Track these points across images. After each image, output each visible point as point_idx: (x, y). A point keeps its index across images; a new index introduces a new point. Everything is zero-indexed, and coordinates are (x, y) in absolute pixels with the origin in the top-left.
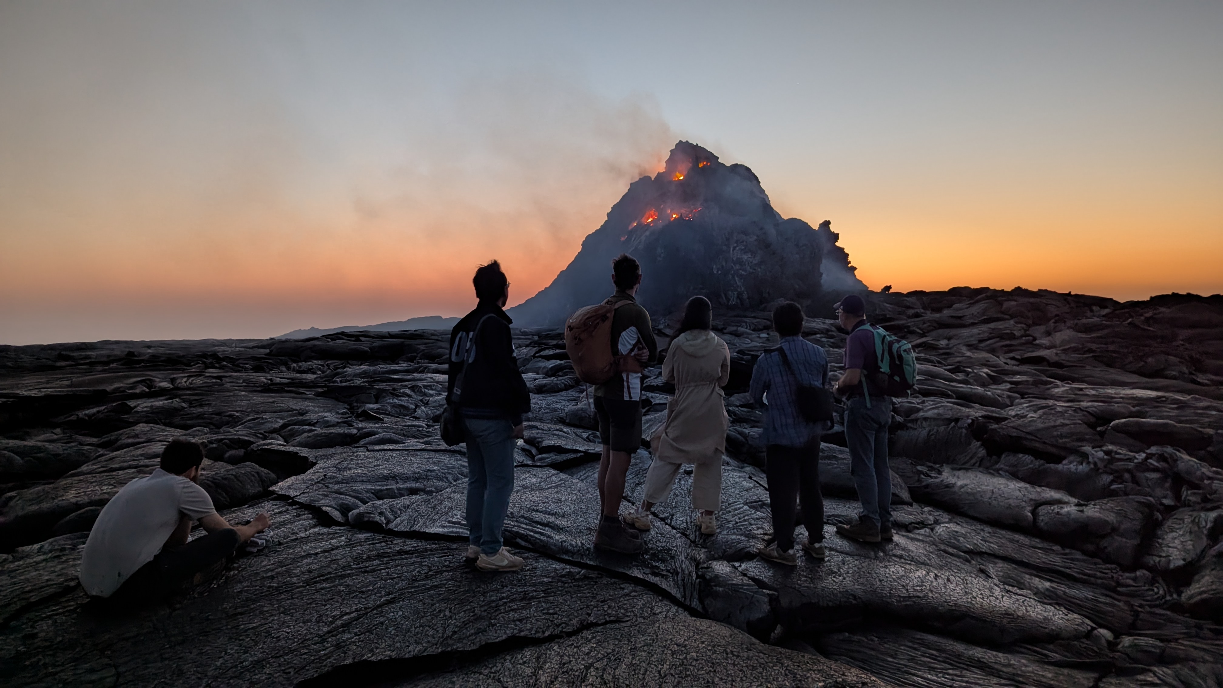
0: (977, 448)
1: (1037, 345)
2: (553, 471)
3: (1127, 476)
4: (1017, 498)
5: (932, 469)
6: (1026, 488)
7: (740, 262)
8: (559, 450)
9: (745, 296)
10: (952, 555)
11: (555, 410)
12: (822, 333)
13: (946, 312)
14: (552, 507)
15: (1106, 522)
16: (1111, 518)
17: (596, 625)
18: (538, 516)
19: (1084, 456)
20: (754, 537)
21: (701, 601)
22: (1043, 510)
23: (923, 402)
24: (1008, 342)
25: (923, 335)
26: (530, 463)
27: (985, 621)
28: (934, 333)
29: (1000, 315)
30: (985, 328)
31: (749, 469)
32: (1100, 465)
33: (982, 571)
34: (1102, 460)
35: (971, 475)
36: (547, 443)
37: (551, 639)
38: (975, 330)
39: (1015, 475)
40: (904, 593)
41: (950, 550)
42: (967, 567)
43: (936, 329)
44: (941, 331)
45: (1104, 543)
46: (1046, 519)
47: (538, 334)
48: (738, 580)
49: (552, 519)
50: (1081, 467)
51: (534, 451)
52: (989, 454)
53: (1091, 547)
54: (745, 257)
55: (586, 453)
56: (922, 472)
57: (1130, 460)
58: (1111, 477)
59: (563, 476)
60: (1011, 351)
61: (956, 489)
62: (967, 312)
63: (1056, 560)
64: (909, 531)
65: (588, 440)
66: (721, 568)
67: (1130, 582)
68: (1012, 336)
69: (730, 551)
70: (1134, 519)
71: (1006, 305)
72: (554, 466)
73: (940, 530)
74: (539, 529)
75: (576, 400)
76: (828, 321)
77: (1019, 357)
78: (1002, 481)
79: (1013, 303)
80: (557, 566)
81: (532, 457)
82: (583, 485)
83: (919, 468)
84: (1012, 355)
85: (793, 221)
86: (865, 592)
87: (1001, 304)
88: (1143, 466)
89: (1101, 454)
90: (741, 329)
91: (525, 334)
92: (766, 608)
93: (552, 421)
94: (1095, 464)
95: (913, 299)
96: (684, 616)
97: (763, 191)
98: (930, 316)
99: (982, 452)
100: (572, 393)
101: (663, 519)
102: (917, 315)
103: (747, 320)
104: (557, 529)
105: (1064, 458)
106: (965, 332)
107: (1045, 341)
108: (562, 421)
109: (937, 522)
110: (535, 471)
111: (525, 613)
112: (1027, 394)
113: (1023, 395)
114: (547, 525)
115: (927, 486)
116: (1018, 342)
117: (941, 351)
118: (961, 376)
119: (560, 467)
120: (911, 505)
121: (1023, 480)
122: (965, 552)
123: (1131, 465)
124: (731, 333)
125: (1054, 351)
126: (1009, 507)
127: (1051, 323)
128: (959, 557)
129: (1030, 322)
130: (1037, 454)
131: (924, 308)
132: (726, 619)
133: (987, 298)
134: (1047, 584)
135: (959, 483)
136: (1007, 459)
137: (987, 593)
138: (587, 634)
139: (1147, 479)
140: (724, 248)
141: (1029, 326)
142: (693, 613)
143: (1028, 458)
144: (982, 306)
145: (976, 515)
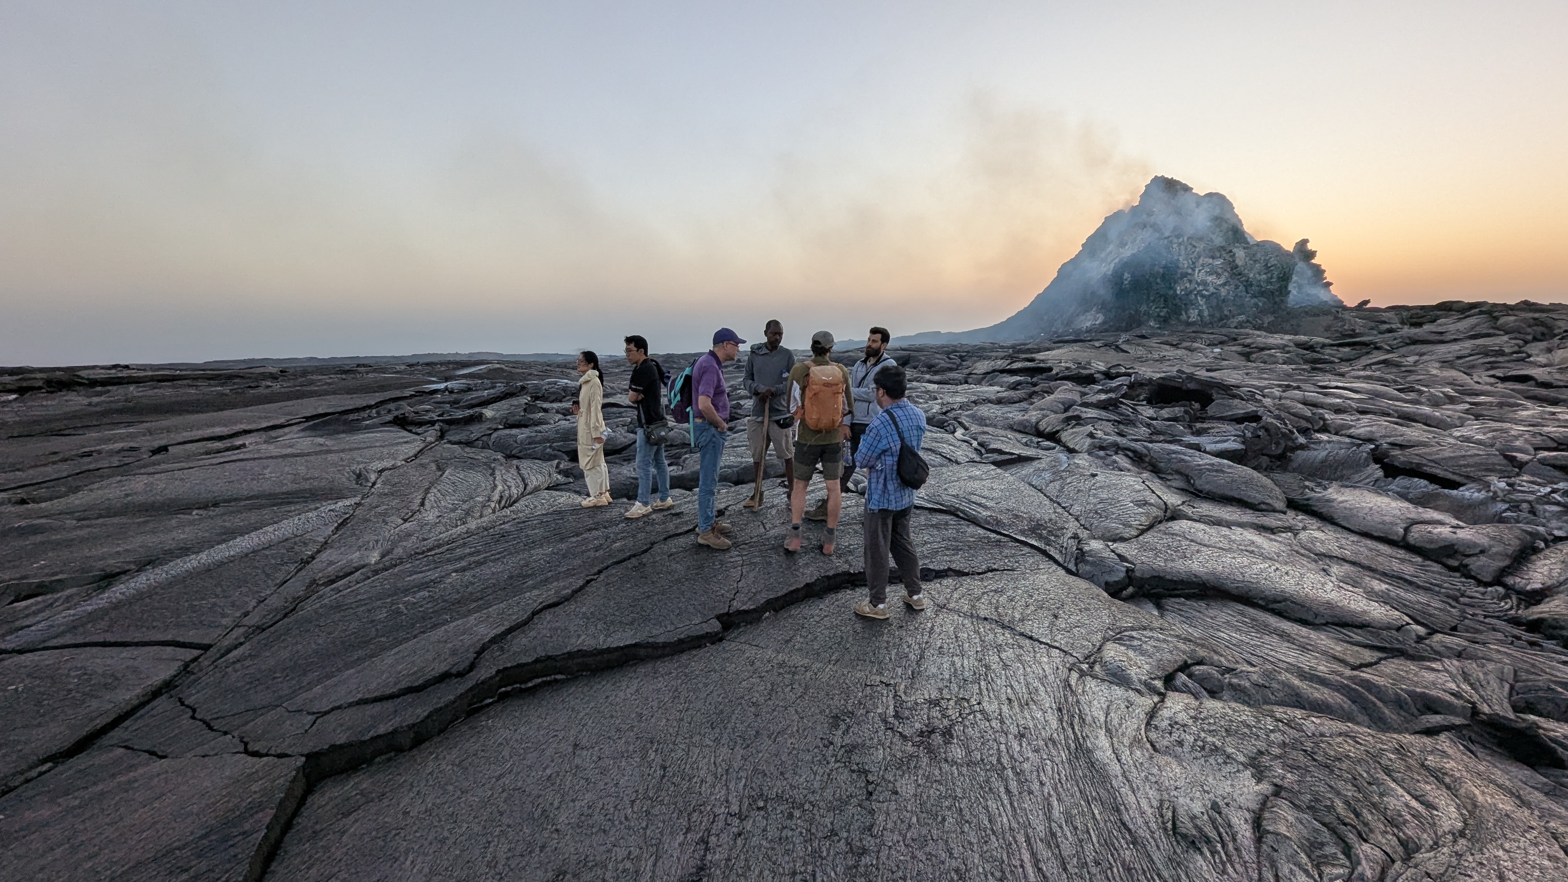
0: (1376, 471)
1: (1530, 362)
2: (993, 467)
3: (1525, 506)
4: (1394, 516)
5: (1319, 485)
6: (1408, 508)
7: (1205, 283)
8: (1000, 452)
9: (1206, 313)
10: (1302, 555)
11: (1007, 418)
12: (1279, 348)
13: (1427, 327)
14: (986, 493)
15: (1475, 545)
16: (1484, 541)
17: (997, 570)
18: (974, 498)
19: (1487, 486)
20: (1130, 526)
21: (1076, 565)
22: (1416, 528)
23: (1358, 420)
24: (1493, 359)
25: (1389, 352)
26: (978, 459)
27: (1303, 606)
28: (1403, 350)
29: (1491, 331)
30: (1469, 344)
31: (1146, 475)
32: (1500, 494)
33: (1324, 570)
34: (1503, 490)
35: (1357, 492)
36: (992, 446)
37: (967, 574)
38: (1455, 347)
39: (1403, 496)
40: (1241, 578)
41: (1303, 551)
42: (1313, 566)
43: (1408, 344)
44: (1412, 347)
45: (1467, 561)
46: (1416, 535)
47: (1013, 347)
48: (1107, 554)
49: (984, 501)
50: (1476, 494)
51: (983, 451)
52: (1386, 476)
53: (1454, 563)
54: (1210, 279)
55: (1019, 456)
56: (1307, 487)
57: (1532, 492)
58: (1507, 506)
59: (999, 471)
60: (1493, 368)
61: (1335, 504)
62: (1452, 328)
63: (1408, 570)
64: (1274, 533)
65: (1026, 444)
66: (1095, 545)
67: (1478, 595)
68: (1501, 353)
69: (1108, 535)
70: (1509, 545)
71: (1502, 321)
72: (994, 463)
73: (1303, 535)
74: (974, 507)
75: (1026, 410)
76: (1287, 337)
77: (1501, 375)
78: (1386, 500)
79: (1512, 318)
80: (981, 531)
81: (981, 454)
82: (1011, 479)
83: (1307, 483)
84: (1492, 373)
85: (1265, 242)
86: (1206, 573)
87: (1497, 319)
88: (1546, 499)
89: (1502, 485)
90: (1196, 345)
91: (1002, 347)
92: (1122, 575)
93: (1004, 428)
94: (1495, 493)
95: (1390, 315)
96: (1062, 572)
97: (1237, 216)
98: (1408, 331)
99: (1380, 473)
100: (1024, 405)
101: (1064, 508)
102: (1390, 331)
103: (1204, 336)
104: (986, 508)
105: (1463, 485)
106: (1442, 349)
107: (1542, 359)
108: (1011, 428)
109: (1304, 528)
110: (980, 466)
111: (954, 558)
112: (1483, 415)
113: (1477, 417)
114: (980, 505)
115: (1308, 499)
116: (1507, 358)
117: (1404, 369)
118: (1412, 396)
119: (997, 464)
120: (1285, 513)
121: (1410, 501)
122: (1316, 555)
123: (1531, 497)
124: (1185, 348)
125: (1548, 369)
126: (1383, 523)
127: (1556, 340)
128: (1309, 557)
129: (1530, 337)
130: (1433, 479)
131: (1403, 323)
132: (1091, 578)
133: (1481, 313)
134: (1384, 586)
135: (1340, 499)
136: (1400, 482)
137: (1319, 586)
138: (990, 575)
139: (1545, 511)
140: (1190, 271)
141: (1526, 342)
142: (1069, 572)
143: (1424, 482)
144: (1472, 321)
145: (1347, 526)
